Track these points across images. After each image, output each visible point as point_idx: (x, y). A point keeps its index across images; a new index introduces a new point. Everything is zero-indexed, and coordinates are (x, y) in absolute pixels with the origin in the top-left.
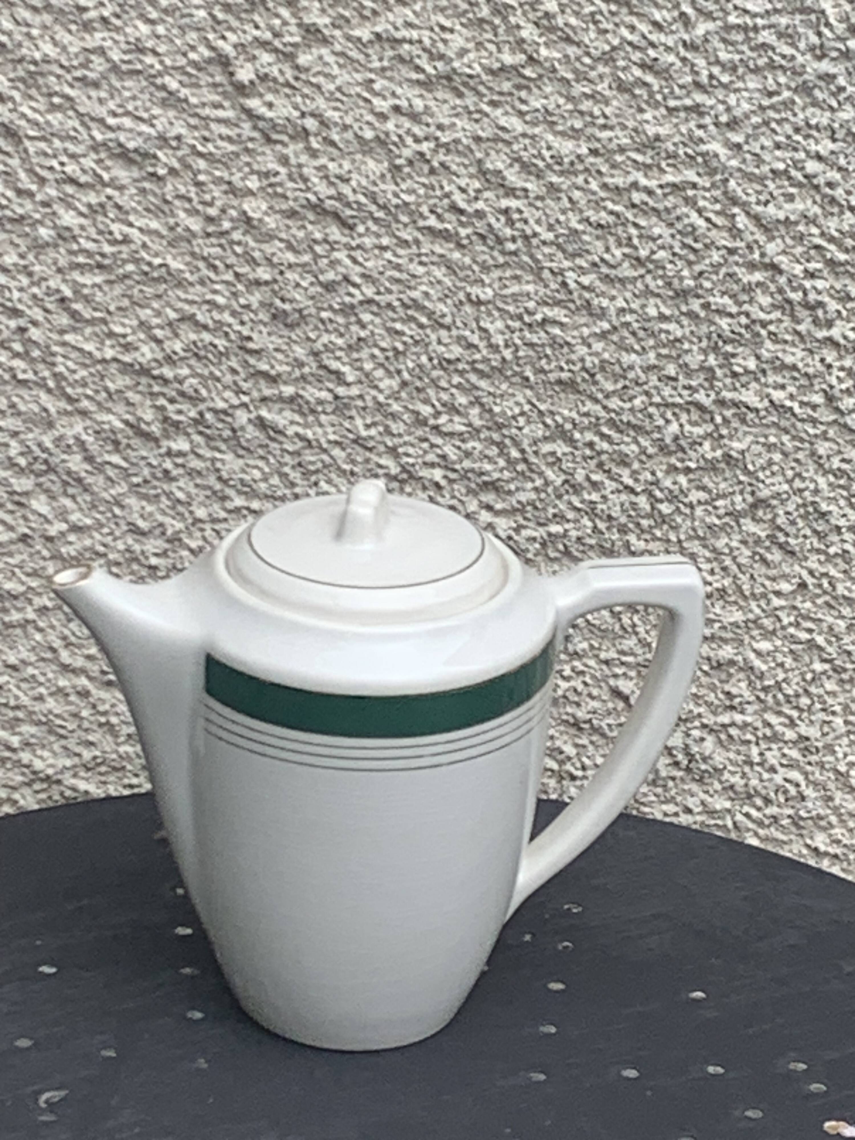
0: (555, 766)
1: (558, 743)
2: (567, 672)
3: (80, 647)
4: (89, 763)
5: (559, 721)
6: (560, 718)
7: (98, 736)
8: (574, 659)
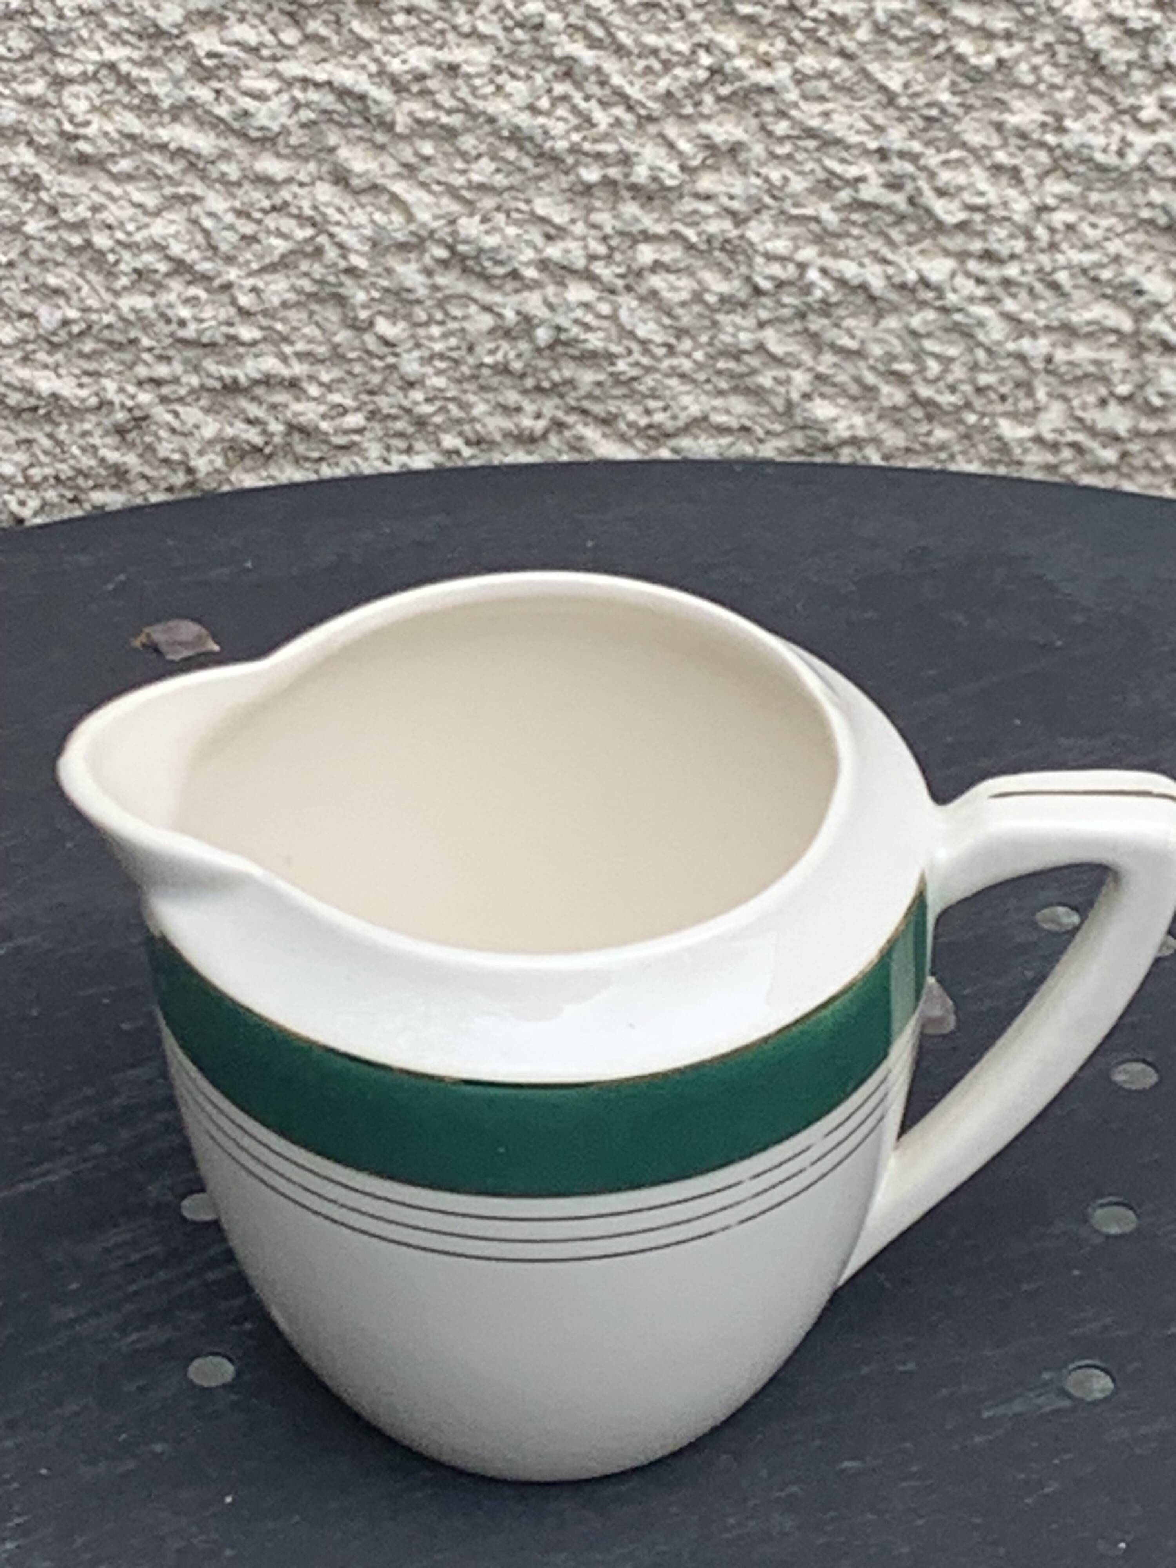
0: (1127, 324)
1: (1131, 272)
2: (1149, 113)
4: (54, 333)
5: (1132, 222)
6: (1134, 215)
7: (69, 275)
8: (1166, 80)
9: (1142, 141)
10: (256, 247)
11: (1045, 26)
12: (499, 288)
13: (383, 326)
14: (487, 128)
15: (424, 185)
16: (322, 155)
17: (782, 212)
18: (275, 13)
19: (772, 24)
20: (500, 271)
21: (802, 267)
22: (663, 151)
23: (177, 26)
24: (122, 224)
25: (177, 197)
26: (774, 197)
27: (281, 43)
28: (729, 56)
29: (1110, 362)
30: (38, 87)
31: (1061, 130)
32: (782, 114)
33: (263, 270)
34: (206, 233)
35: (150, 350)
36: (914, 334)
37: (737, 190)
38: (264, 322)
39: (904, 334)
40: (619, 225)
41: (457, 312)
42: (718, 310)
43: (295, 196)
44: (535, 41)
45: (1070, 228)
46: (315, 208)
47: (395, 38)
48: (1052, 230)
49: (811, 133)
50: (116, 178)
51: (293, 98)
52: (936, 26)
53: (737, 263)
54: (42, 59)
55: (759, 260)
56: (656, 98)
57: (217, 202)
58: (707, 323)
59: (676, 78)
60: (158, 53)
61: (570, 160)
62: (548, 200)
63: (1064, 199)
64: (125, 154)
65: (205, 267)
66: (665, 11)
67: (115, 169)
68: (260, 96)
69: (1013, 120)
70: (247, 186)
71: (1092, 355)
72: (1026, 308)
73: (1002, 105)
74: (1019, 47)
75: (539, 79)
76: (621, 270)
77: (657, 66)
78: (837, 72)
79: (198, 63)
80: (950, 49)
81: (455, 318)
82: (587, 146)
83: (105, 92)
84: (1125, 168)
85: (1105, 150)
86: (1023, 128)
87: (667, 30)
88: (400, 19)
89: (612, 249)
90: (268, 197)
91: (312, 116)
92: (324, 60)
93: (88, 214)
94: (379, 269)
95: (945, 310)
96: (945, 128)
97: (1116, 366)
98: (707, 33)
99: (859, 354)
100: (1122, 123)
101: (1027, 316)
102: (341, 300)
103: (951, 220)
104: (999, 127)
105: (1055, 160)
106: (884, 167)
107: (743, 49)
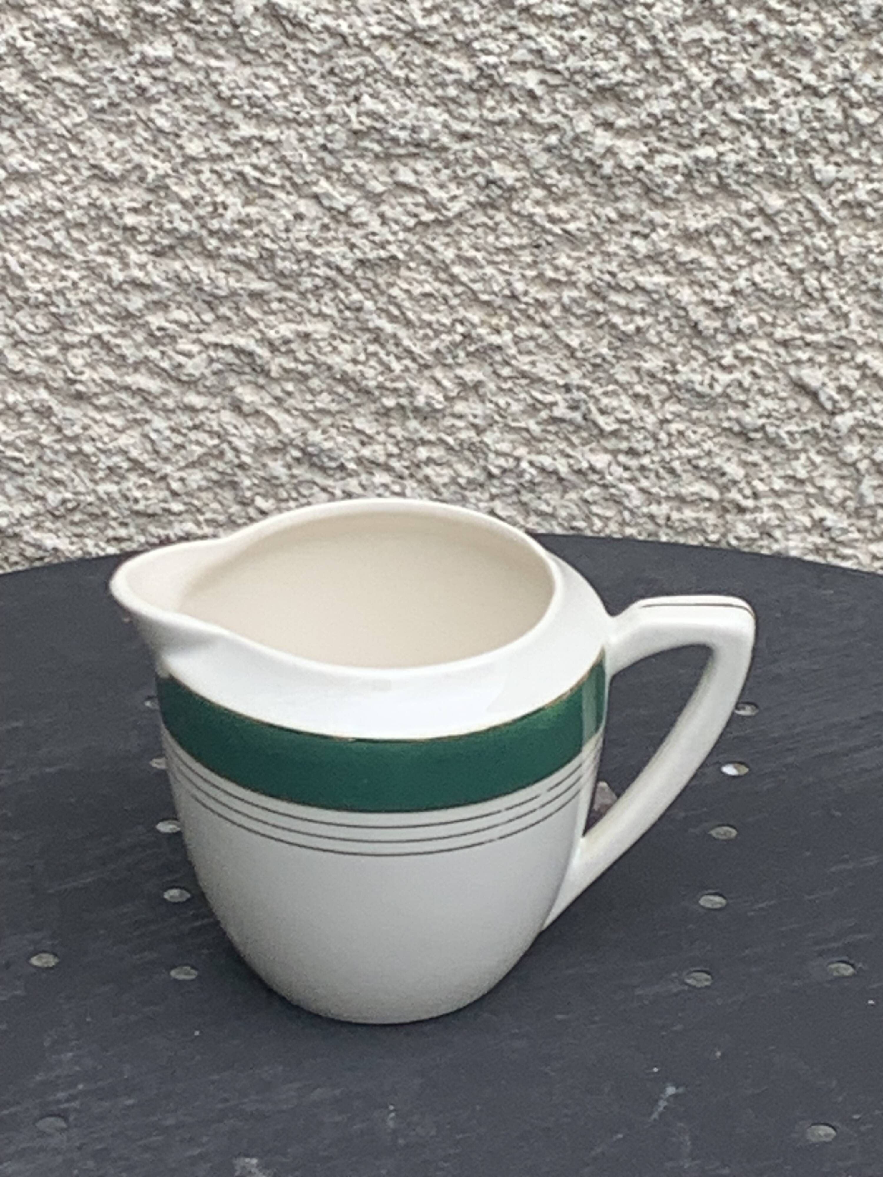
0: (715, 495)
1: (718, 461)
2: (728, 360)
3: (35, 345)
4: (56, 508)
5: (718, 430)
6: (719, 426)
7: (67, 471)
8: (738, 340)
9: (724, 378)
10: (183, 452)
11: (664, 307)
12: (331, 476)
13: (260, 502)
14: (327, 373)
15: (288, 411)
16: (226, 393)
17: (506, 425)
18: (200, 303)
19: (500, 307)
20: (333, 464)
21: (518, 459)
22: (433, 387)
23: (140, 311)
24: (101, 437)
25: (135, 421)
26: (501, 416)
27: (203, 322)
28: (474, 326)
29: (705, 520)
30: (53, 351)
31: (675, 372)
32: (507, 363)
33: (187, 466)
34: (152, 442)
35: (115, 519)
36: (586, 501)
37: (479, 412)
38: (187, 499)
39: (580, 503)
40: (406, 435)
41: (305, 492)
42: (465, 489)
43: (208, 419)
44: (357, 319)
45: (681, 433)
46: (220, 425)
47: (272, 318)
48: (670, 435)
49: (524, 375)
50: (97, 408)
51: (209, 356)
52: (600, 307)
53: (478, 458)
54: (56, 333)
55: (492, 456)
56: (430, 353)
57: (159, 422)
58: (459, 497)
59: (443, 341)
60: (127, 328)
61: (377, 393)
62: (362, 419)
63: (677, 415)
64: (105, 393)
65: (151, 465)
66: (436, 298)
67: (97, 402)
68: (189, 355)
69: (645, 366)
70: (179, 412)
71: (694, 515)
72: (654, 485)
73: (639, 356)
74: (649, 320)
75: (359, 342)
76: (407, 464)
77: (430, 333)
78: (540, 336)
79: (152, 335)
80: (608, 321)
81: (304, 496)
82: (388, 384)
83: (96, 353)
84: (714, 395)
85: (702, 384)
86: (654, 370)
87: (438, 311)
88: (275, 306)
89: (401, 449)
90: (192, 419)
91: (220, 366)
92: (228, 332)
93: (80, 431)
94: (258, 465)
95: (605, 486)
96: (605, 371)
97: (710, 522)
98: (462, 312)
99: (553, 516)
100: (712, 368)
101: (654, 490)
102: (234, 485)
103: (608, 429)
104: (637, 370)
105: (671, 390)
106: (568, 396)
107: (483, 323)
